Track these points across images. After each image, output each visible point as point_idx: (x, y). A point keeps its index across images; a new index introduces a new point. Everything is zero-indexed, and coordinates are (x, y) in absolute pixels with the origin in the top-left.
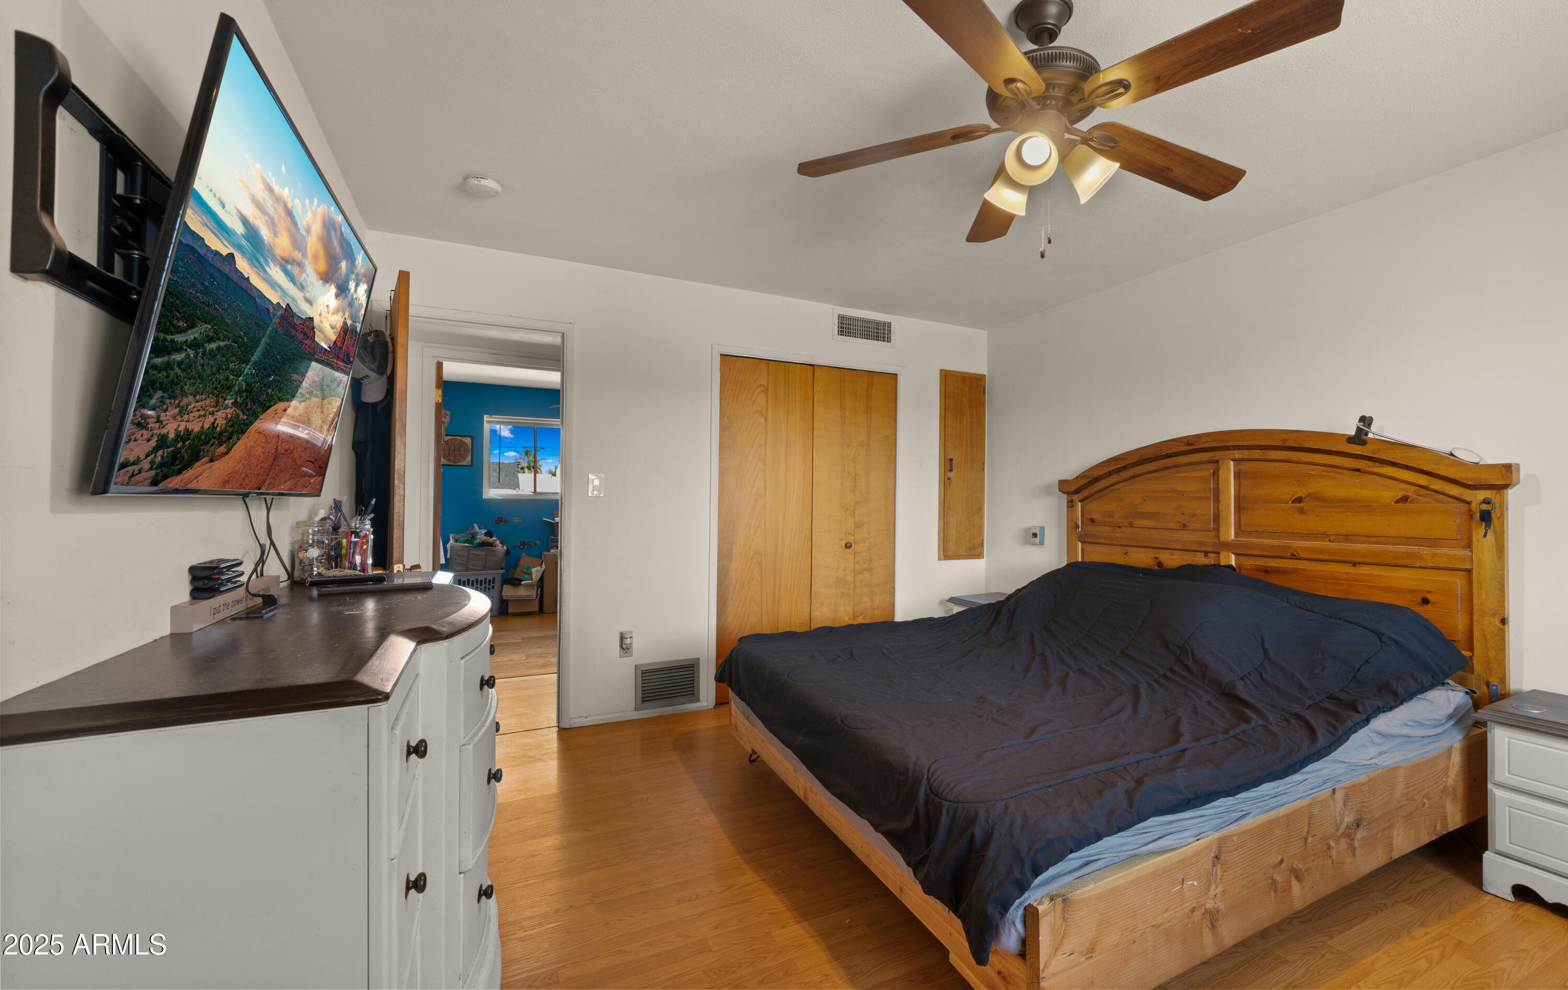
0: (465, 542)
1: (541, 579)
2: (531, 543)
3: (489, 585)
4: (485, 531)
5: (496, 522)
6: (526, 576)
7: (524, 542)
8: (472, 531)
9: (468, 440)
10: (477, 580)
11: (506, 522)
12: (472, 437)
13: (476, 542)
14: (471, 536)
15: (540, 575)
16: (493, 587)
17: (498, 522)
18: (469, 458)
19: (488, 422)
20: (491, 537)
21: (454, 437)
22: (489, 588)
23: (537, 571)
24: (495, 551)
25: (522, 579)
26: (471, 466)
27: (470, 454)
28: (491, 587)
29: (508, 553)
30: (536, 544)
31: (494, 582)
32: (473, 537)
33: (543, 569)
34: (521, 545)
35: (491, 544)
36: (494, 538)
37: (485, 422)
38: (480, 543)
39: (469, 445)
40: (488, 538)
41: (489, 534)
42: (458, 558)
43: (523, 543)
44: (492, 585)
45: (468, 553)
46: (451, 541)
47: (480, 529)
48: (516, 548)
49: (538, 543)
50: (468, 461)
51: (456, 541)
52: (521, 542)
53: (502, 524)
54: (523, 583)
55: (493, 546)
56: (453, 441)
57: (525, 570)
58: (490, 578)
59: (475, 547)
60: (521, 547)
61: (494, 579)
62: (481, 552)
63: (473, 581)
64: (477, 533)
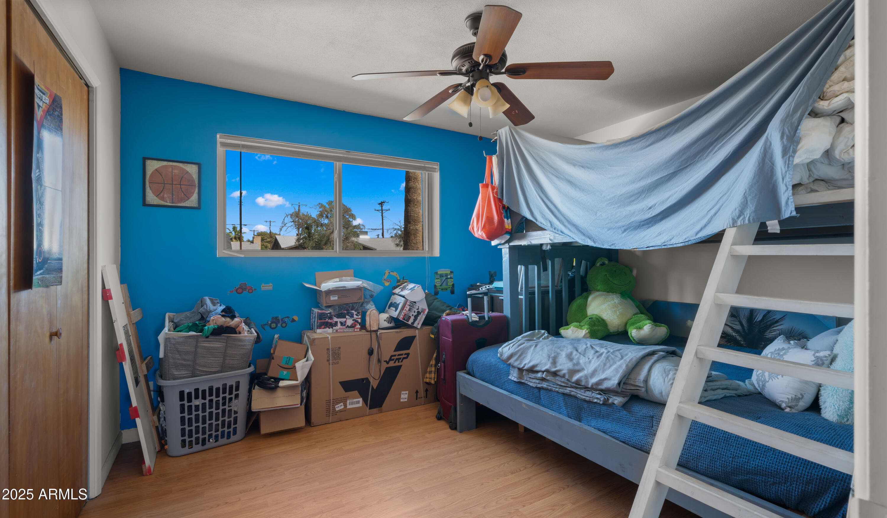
0: (190, 329)
1: (308, 380)
2: (286, 320)
3: (231, 393)
4: (223, 307)
5: (236, 291)
6: (285, 373)
7: (276, 318)
8: (201, 310)
9: (192, 170)
10: (211, 389)
11: (251, 290)
12: (199, 165)
13: (210, 327)
14: (199, 316)
15: (307, 371)
16: (237, 396)
17: (240, 291)
18: (194, 197)
19: (223, 144)
20: (233, 317)
21: (171, 164)
22: (230, 399)
23: (303, 367)
24: (240, 340)
25: (280, 377)
26: (199, 208)
27: (197, 190)
28: (233, 396)
29: (258, 339)
30: (293, 320)
31: (237, 389)
32: (204, 318)
33: (310, 363)
34: (272, 323)
35: (233, 330)
36: (237, 320)
37: (218, 145)
38: (214, 329)
39: (195, 176)
40: (228, 319)
41: (229, 312)
42: (177, 356)
43: (276, 320)
44: (234, 393)
45: (196, 347)
46: (166, 330)
47: (214, 304)
48: (266, 327)
49: (296, 318)
50: (193, 200)
51: (176, 327)
52: (273, 318)
53: (245, 293)
54: (282, 384)
55: (236, 333)
56: (170, 169)
57: (283, 363)
58: (232, 382)
59: (207, 337)
60: (273, 325)
61: (238, 383)
62: (217, 344)
63: (204, 391)
64: (210, 312)
